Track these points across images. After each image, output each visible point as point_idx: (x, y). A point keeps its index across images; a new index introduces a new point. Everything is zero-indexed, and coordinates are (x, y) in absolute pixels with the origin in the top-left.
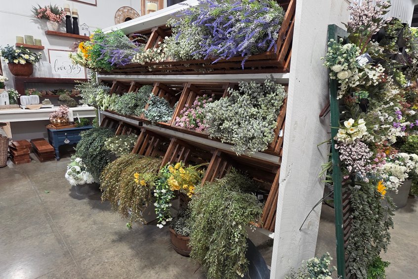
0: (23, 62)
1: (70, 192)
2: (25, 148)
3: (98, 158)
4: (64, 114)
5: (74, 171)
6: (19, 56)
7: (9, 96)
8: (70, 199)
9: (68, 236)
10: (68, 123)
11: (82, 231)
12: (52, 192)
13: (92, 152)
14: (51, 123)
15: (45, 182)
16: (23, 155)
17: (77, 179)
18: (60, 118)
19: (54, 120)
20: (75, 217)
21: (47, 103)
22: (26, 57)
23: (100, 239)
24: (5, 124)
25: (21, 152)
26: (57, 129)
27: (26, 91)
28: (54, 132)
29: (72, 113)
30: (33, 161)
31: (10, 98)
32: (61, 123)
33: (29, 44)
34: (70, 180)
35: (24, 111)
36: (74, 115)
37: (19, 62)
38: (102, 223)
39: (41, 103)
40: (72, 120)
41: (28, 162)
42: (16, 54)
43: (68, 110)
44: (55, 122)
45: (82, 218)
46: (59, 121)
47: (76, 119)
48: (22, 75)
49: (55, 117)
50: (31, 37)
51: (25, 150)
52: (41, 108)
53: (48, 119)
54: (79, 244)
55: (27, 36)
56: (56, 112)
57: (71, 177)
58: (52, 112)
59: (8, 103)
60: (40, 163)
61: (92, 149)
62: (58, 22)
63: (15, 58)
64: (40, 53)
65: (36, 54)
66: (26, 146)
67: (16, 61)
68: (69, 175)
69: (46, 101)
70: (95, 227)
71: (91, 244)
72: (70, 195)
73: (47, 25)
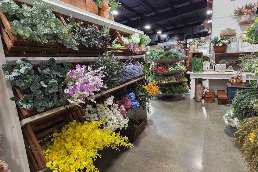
0: (221, 45)
1: (225, 129)
2: (211, 94)
3: (244, 112)
4: (239, 76)
5: (230, 116)
6: (220, 41)
7: (210, 64)
8: (223, 133)
9: (210, 155)
10: (241, 83)
11: (220, 157)
12: (215, 124)
13: (240, 106)
14: (229, 82)
15: (214, 117)
16: (210, 98)
17: (229, 121)
18: (236, 79)
19: (232, 80)
20: (221, 145)
21: (231, 69)
22: (223, 41)
23: (229, 170)
24: (206, 80)
25: (209, 96)
26: (231, 86)
27: (220, 62)
28: (229, 87)
29: (246, 76)
30: (214, 102)
31: (210, 66)
32: (236, 82)
33: (228, 33)
34: (225, 120)
35: (216, 73)
36: (247, 78)
37: (219, 45)
38: (236, 160)
39: (227, 68)
40: (244, 81)
41: (212, 102)
42: (218, 41)
43: (243, 74)
44: (232, 81)
45: (224, 148)
46: (235, 81)
47: (248, 81)
48: (220, 52)
49: (232, 78)
50: (229, 29)
51: (211, 95)
52: (226, 72)
53: (228, 79)
54: (213, 163)
55: (227, 29)
56: (234, 75)
57: (226, 119)
58: (231, 75)
59: (209, 68)
60: (217, 105)
61: (241, 104)
62: (250, 14)
63: (217, 43)
64: (232, 38)
65: (229, 39)
66: (212, 93)
67: (217, 45)
68: (225, 117)
69: (230, 68)
70: (229, 159)
71: (221, 169)
72: (225, 131)
73: (241, 18)
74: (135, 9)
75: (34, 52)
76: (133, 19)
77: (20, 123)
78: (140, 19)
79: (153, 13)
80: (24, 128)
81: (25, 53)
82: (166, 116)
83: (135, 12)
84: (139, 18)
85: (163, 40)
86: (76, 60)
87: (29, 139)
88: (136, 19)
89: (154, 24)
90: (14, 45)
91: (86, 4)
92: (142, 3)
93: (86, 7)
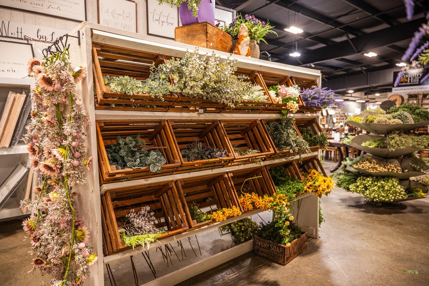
74: (342, 19)
75: (127, 105)
76: (338, 40)
77: (100, 189)
78: (352, 39)
79: (385, 26)
80: (103, 196)
81: (114, 106)
82: (363, 239)
83: (341, 27)
84: (351, 36)
85: (407, 82)
86: (182, 117)
87: (107, 210)
88: (344, 38)
89: (388, 47)
90: (104, 98)
91: (207, 37)
92: (357, 8)
93: (207, 41)
